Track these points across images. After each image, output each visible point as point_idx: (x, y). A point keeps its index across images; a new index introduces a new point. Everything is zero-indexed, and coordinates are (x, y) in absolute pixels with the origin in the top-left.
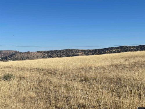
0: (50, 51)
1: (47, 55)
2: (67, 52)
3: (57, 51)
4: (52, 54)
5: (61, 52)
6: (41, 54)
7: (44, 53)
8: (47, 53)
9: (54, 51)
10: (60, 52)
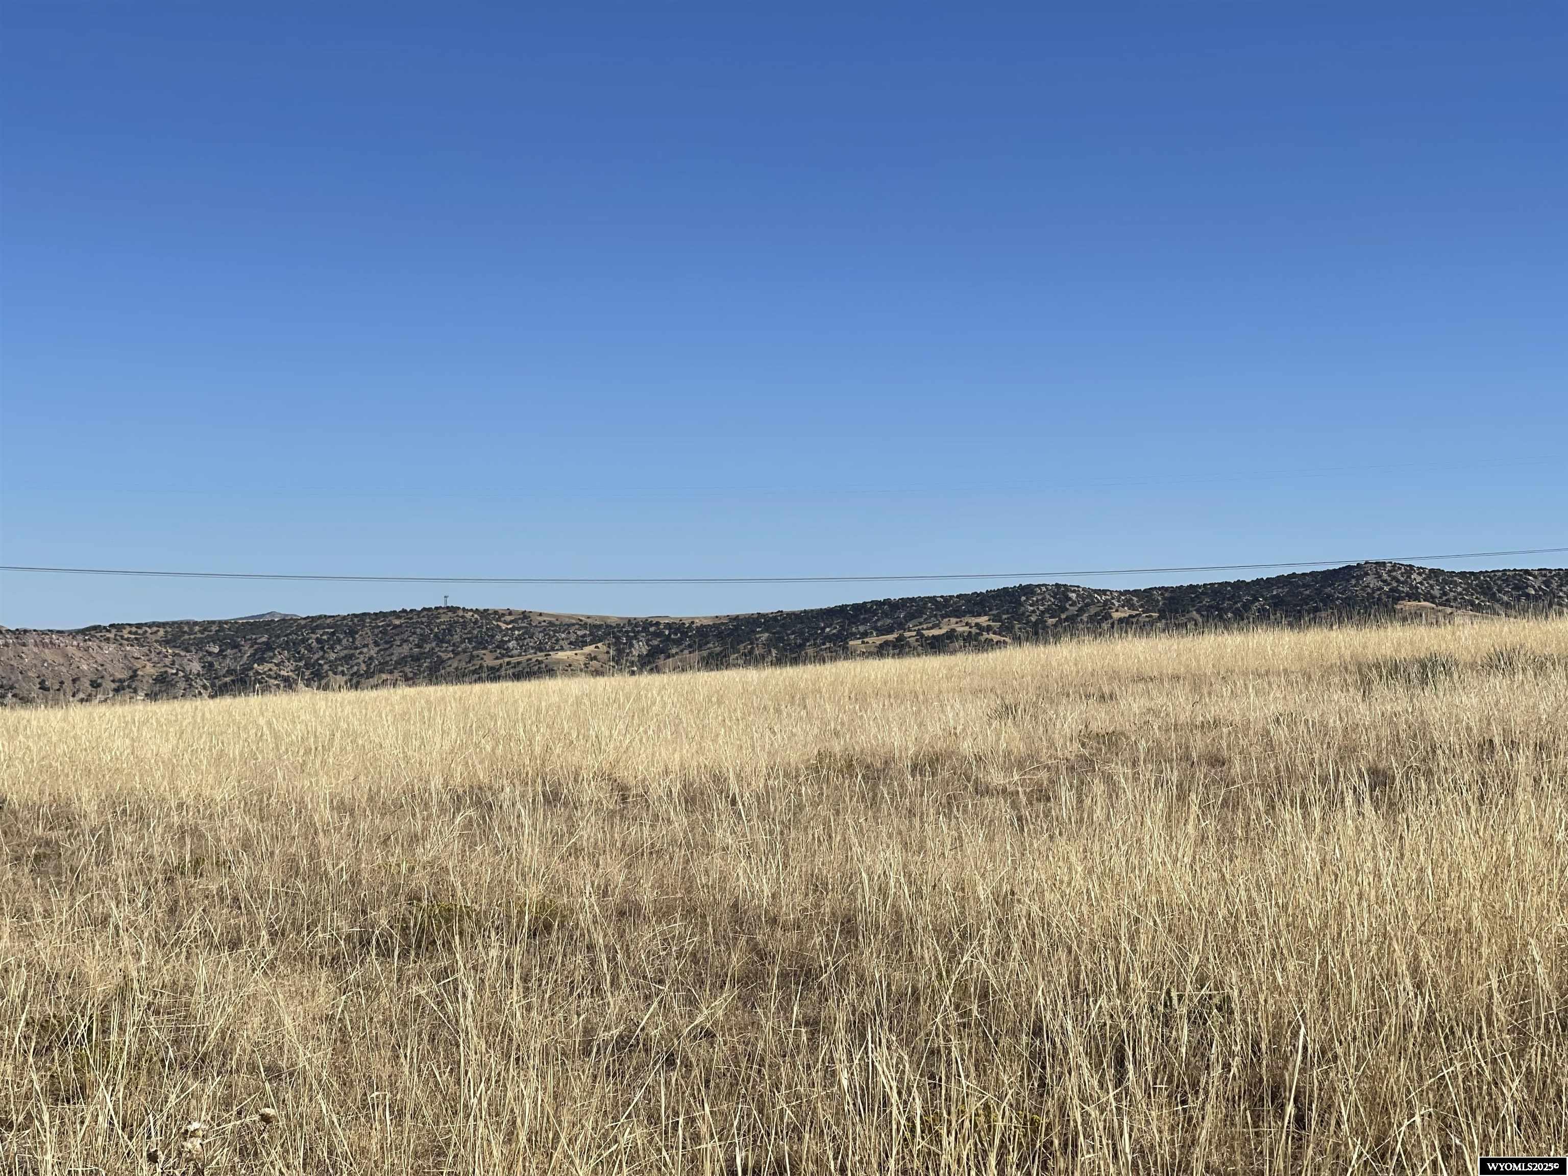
0: (233, 624)
1: (196, 667)
2: (424, 639)
3: (314, 623)
4: (260, 656)
5: (365, 636)
6: (135, 651)
7: (166, 642)
8: (200, 645)
9: (287, 622)
10: (352, 633)
